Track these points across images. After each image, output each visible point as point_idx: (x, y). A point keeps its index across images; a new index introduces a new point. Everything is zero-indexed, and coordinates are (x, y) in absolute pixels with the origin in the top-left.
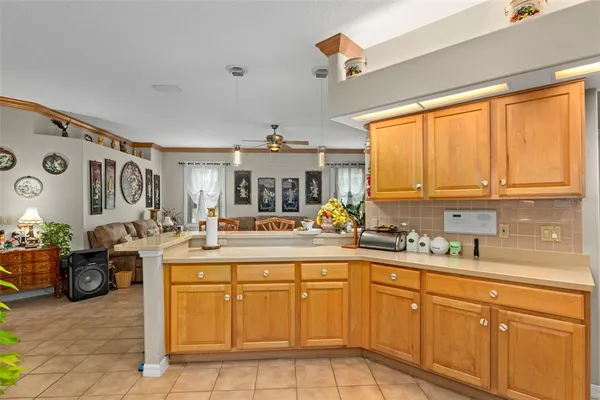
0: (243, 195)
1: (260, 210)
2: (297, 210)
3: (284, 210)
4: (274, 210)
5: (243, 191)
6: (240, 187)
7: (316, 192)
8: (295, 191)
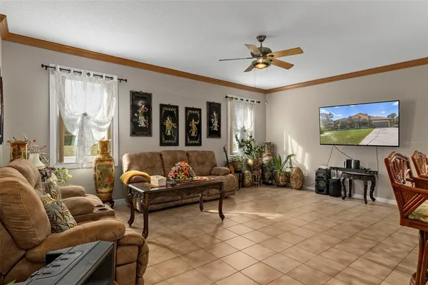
0: (142, 124)
5: (141, 118)
6: (138, 113)
7: (216, 124)
8: (197, 123)
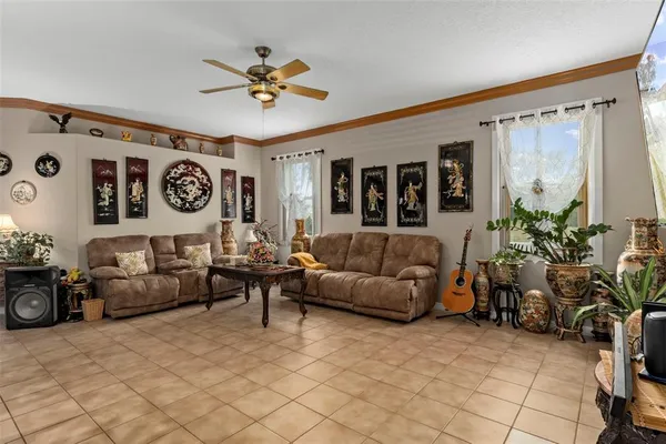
0: (342, 199)
1: (365, 224)
2: (424, 224)
3: (400, 224)
4: (384, 224)
5: (341, 191)
6: (337, 186)
7: (459, 184)
8: (419, 187)
